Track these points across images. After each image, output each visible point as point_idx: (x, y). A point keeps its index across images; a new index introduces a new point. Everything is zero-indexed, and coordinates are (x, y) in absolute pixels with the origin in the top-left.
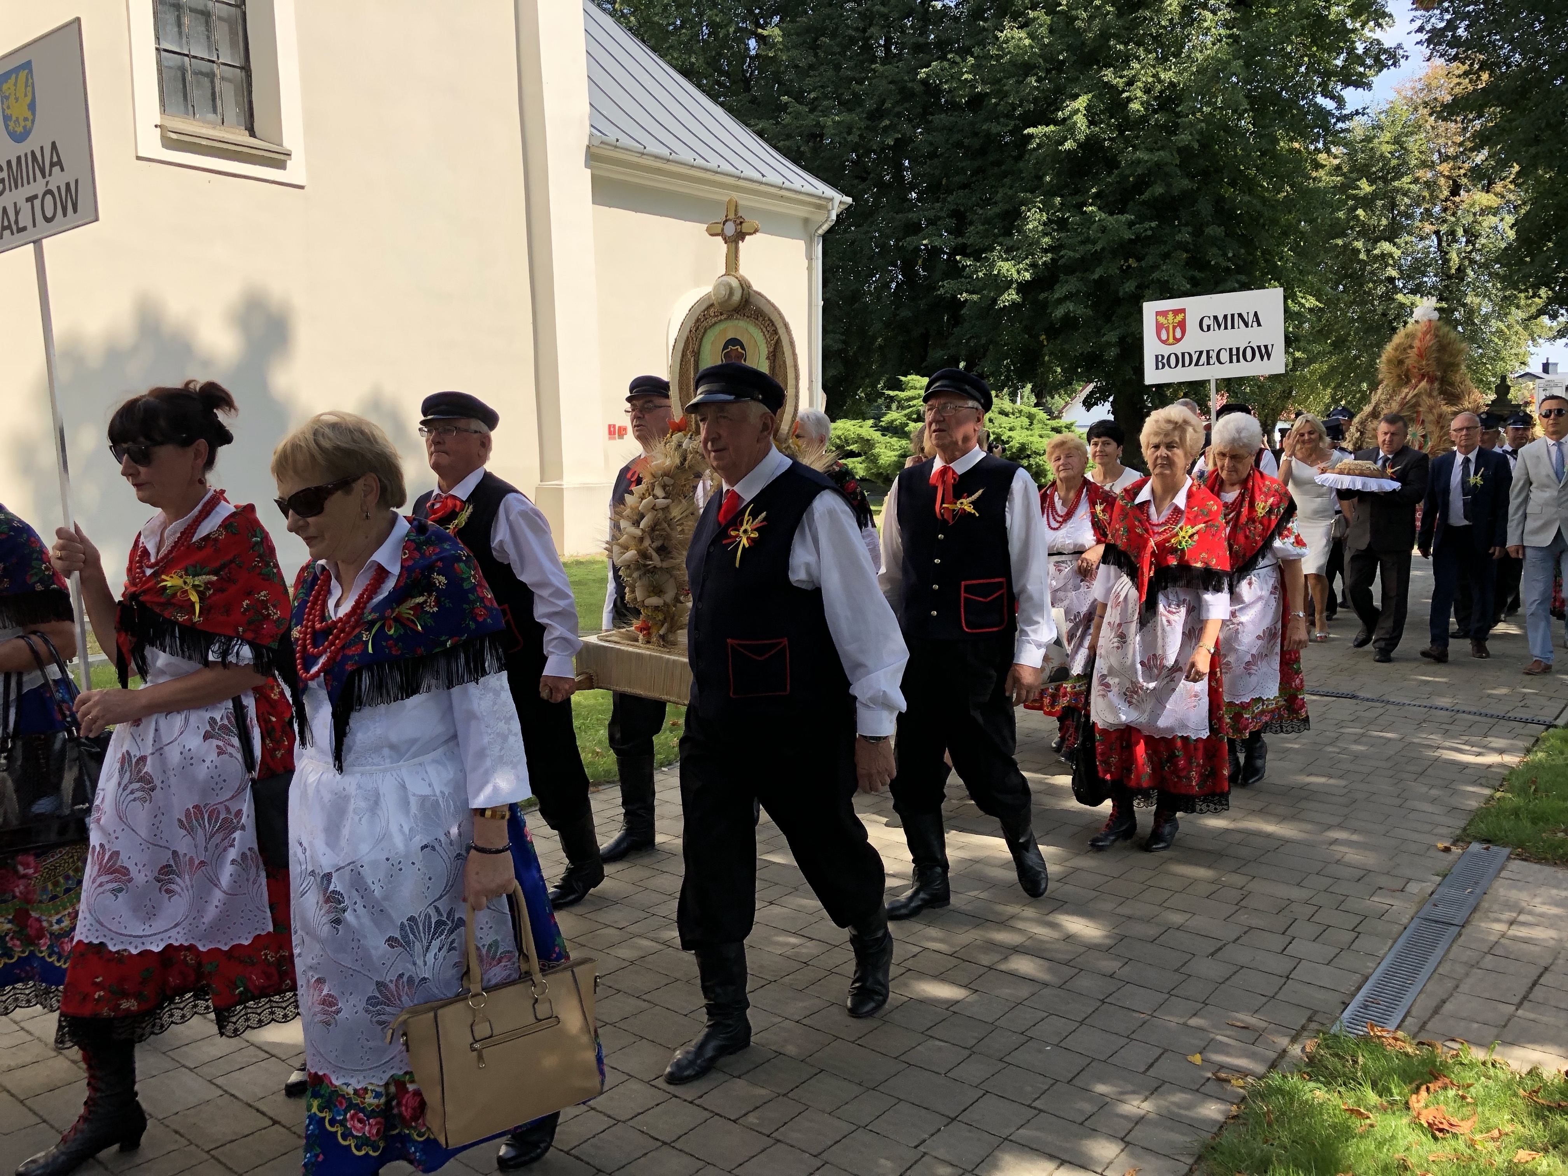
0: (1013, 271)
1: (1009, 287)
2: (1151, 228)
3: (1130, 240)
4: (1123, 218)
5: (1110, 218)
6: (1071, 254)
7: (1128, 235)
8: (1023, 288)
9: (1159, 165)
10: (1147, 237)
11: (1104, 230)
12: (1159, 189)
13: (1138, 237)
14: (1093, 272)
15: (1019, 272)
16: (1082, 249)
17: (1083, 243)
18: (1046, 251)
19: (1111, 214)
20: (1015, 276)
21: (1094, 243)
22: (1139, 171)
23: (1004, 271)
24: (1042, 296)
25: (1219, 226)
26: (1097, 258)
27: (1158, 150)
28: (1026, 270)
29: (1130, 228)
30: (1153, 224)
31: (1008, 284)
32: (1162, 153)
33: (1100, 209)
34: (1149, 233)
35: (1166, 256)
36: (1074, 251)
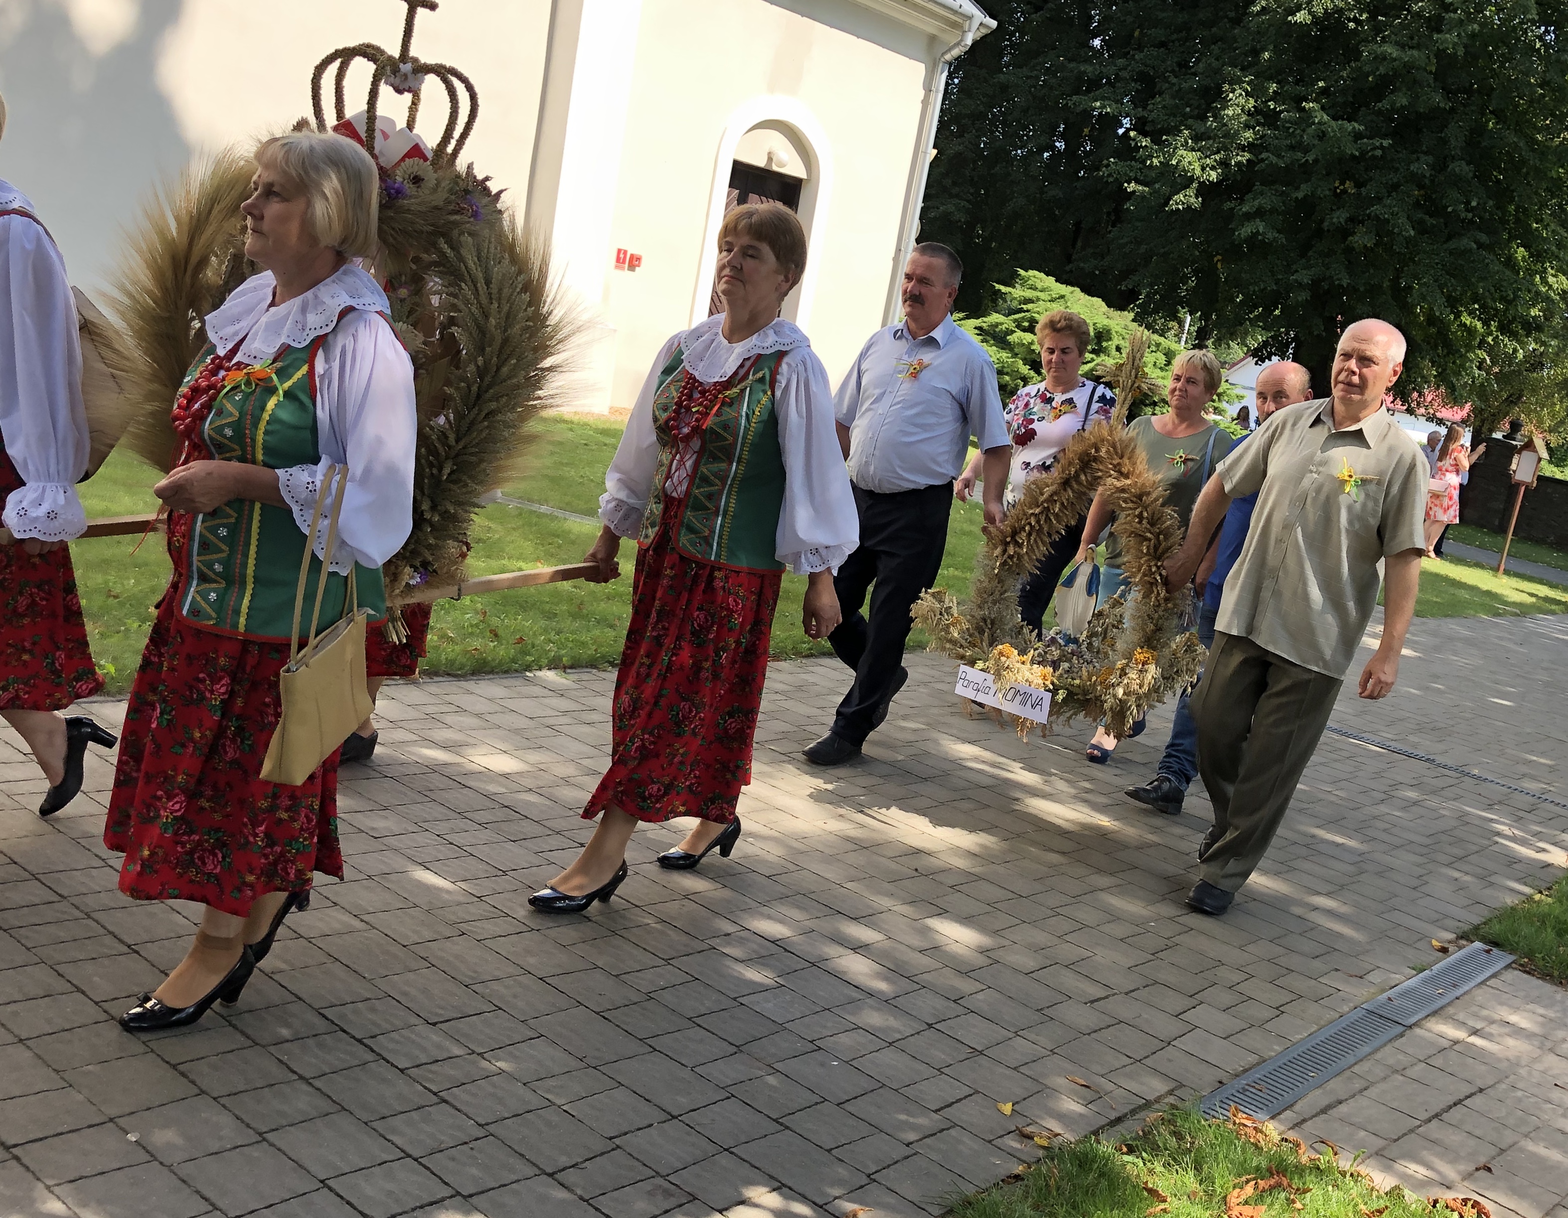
0: (1197, 166)
1: (1187, 186)
2: (1382, 147)
3: (1353, 157)
4: (1349, 126)
5: (1333, 123)
6: (1274, 159)
7: (1352, 150)
8: (1205, 190)
9: (1409, 67)
10: (1374, 157)
11: (1322, 136)
12: (1402, 100)
13: (1363, 153)
14: (1297, 188)
15: (1203, 169)
16: (1288, 156)
17: (1292, 148)
18: (1243, 148)
19: (1335, 118)
20: (1198, 172)
21: (1306, 150)
22: (1382, 70)
23: (1185, 163)
24: (1228, 205)
25: (1468, 164)
26: (1306, 171)
27: (1411, 48)
28: (1213, 168)
29: (1356, 142)
30: (1385, 143)
31: (1187, 181)
32: (1415, 53)
33: (1323, 108)
34: (1379, 153)
35: (1395, 187)
36: (1279, 156)
